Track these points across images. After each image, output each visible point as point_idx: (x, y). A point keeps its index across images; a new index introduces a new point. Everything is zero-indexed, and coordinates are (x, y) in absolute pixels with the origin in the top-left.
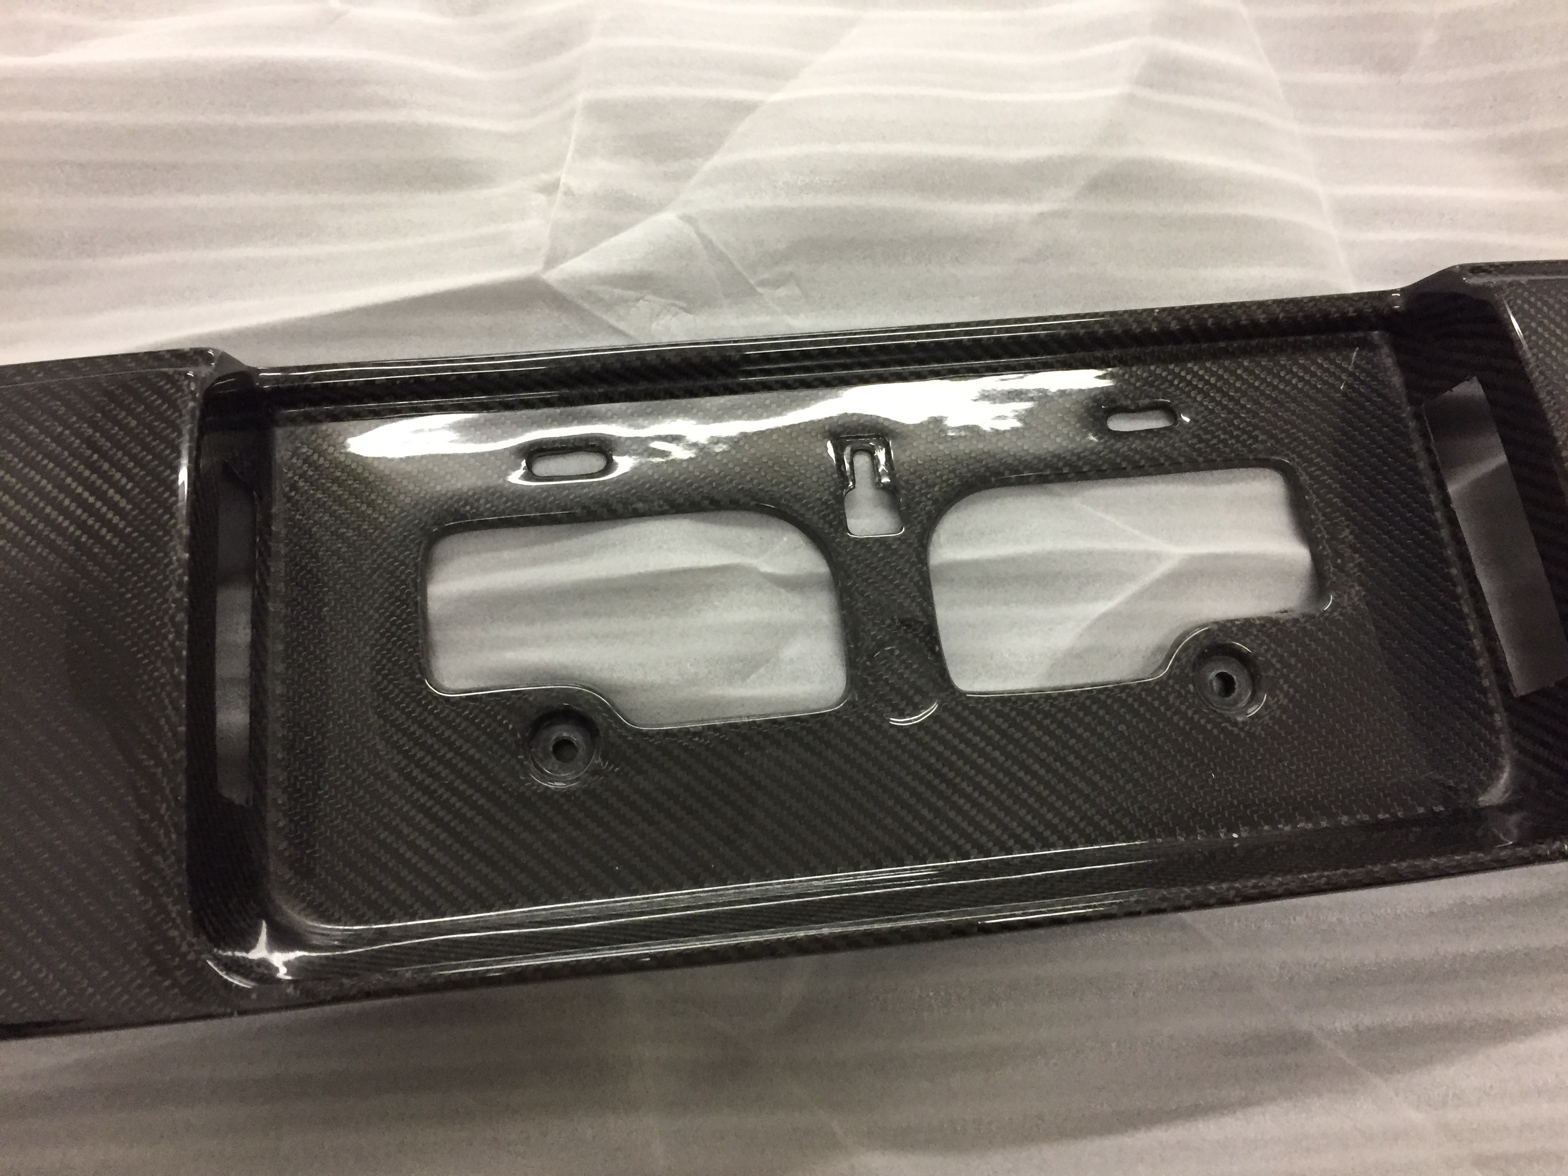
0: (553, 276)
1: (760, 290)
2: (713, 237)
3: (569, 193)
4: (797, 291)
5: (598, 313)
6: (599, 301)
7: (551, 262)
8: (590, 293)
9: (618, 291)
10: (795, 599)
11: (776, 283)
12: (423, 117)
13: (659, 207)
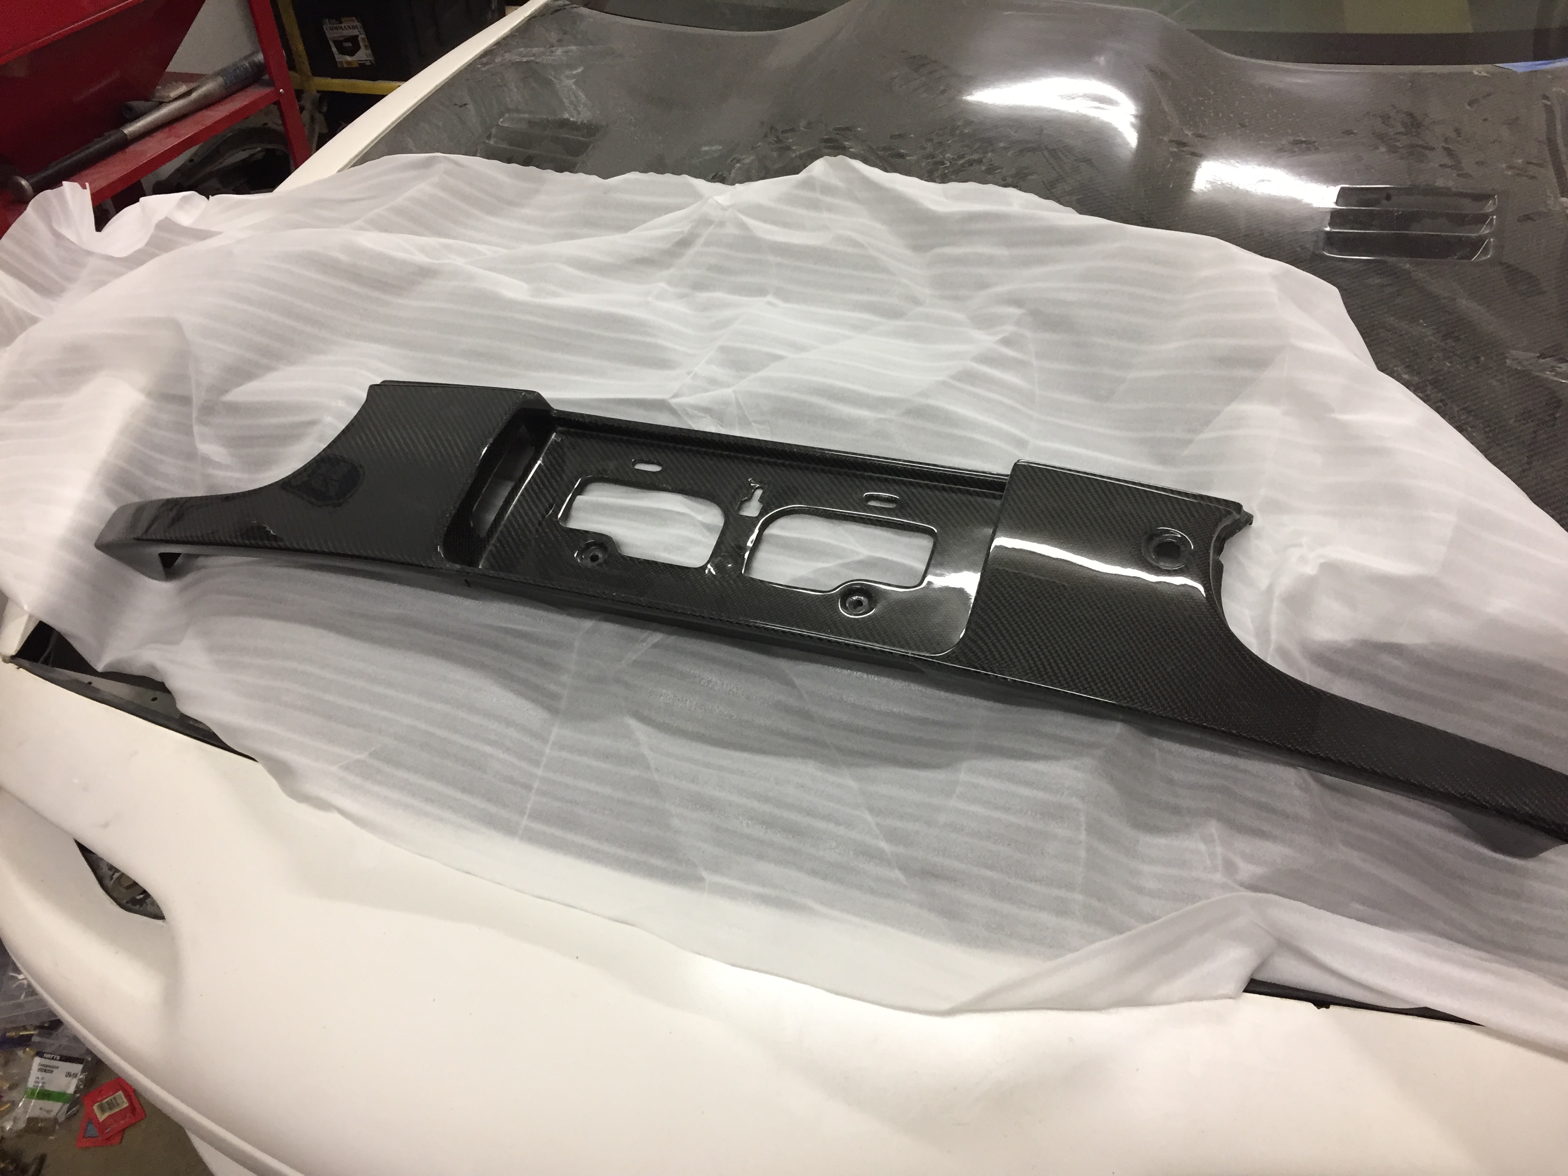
0: (673, 401)
1: (753, 424)
2: (740, 400)
3: (695, 374)
4: (769, 428)
5: (685, 419)
6: (687, 414)
7: (675, 396)
8: (685, 410)
9: (696, 412)
10: (707, 534)
11: (760, 423)
12: (660, 342)
13: (729, 386)
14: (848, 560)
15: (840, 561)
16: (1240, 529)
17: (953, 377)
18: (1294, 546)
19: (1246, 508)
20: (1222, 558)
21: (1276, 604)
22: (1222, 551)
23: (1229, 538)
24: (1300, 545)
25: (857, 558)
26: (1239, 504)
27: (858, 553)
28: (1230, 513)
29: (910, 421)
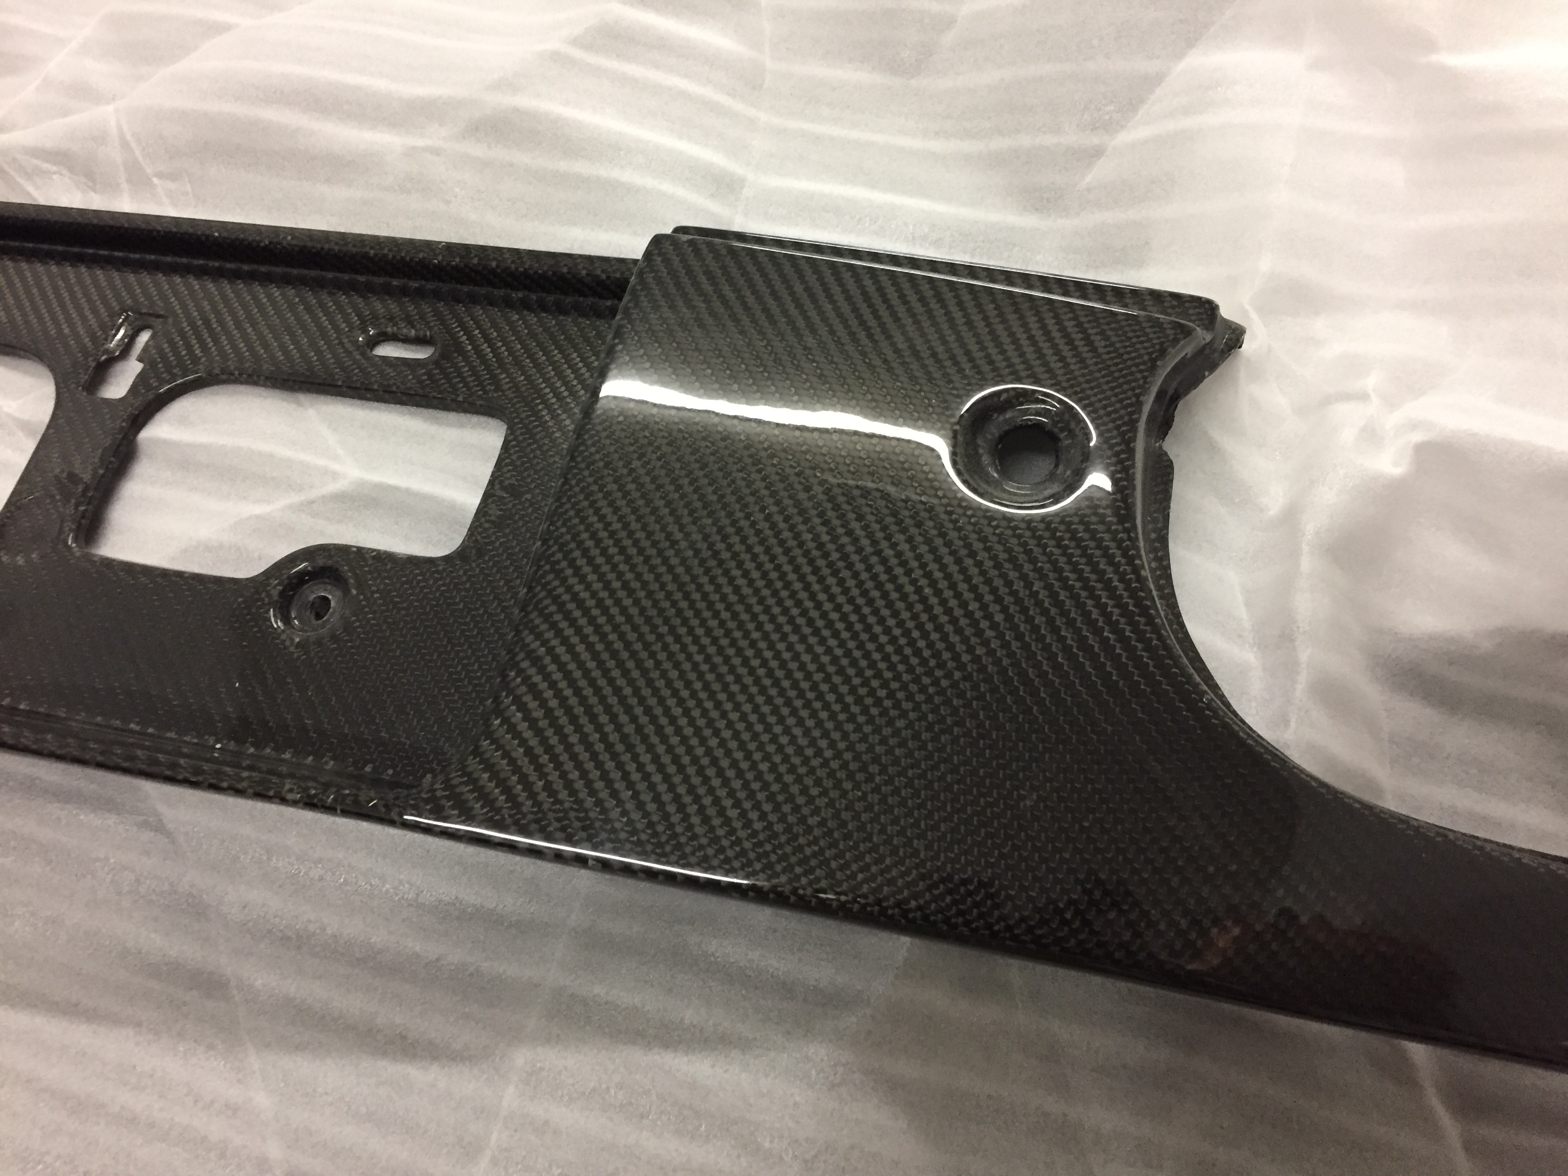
2: (125, 127)
3: (50, 79)
9: (37, 162)
14: (314, 494)
15: (295, 498)
16: (1213, 367)
17: (575, 42)
18: (1347, 397)
19: (1226, 312)
20: (1172, 447)
21: (1306, 563)
22: (1170, 427)
23: (1187, 391)
24: (1363, 397)
25: (333, 487)
26: (1209, 302)
27: (335, 476)
28: (1187, 332)
29: (477, 150)
